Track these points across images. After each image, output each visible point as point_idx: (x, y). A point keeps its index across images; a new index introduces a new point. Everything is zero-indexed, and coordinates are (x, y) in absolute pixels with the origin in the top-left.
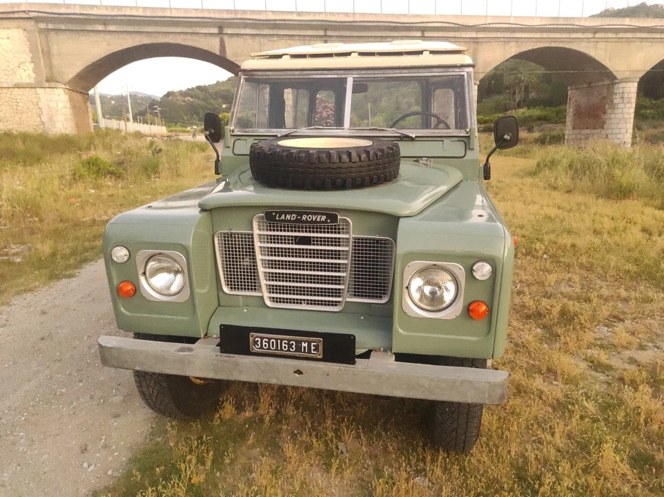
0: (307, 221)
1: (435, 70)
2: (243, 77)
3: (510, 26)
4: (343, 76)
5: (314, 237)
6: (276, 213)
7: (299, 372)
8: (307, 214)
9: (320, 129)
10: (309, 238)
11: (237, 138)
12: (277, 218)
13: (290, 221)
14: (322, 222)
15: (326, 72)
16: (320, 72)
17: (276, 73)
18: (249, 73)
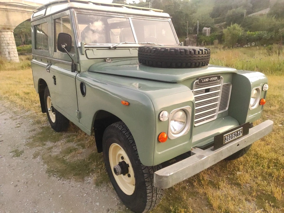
0: (212, 81)
1: (160, 18)
2: (75, 12)
3: (23, 5)
4: (127, 17)
5: (211, 88)
6: (202, 79)
7: (238, 145)
8: (212, 77)
9: (127, 43)
10: (209, 89)
11: (88, 49)
12: (203, 81)
13: (206, 82)
14: (215, 80)
15: (119, 14)
16: (116, 14)
17: (94, 12)
18: (79, 10)
